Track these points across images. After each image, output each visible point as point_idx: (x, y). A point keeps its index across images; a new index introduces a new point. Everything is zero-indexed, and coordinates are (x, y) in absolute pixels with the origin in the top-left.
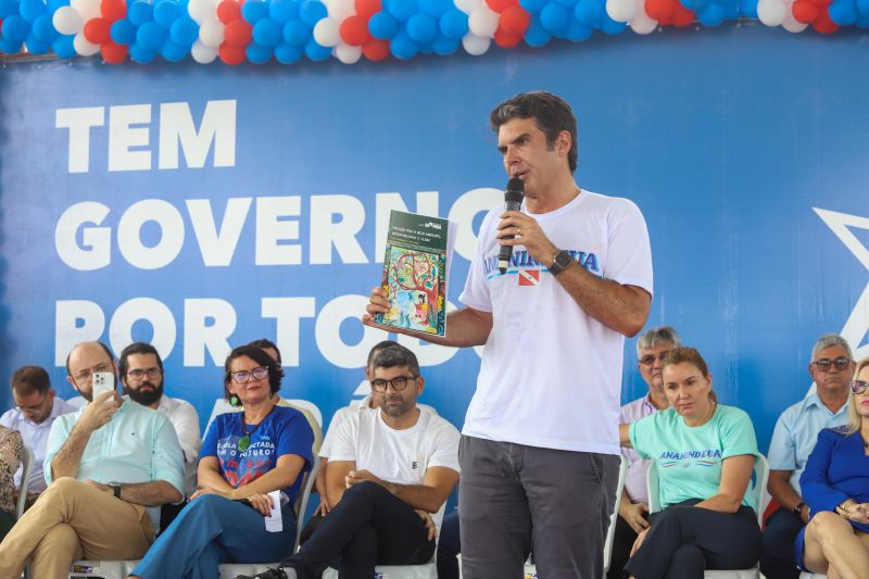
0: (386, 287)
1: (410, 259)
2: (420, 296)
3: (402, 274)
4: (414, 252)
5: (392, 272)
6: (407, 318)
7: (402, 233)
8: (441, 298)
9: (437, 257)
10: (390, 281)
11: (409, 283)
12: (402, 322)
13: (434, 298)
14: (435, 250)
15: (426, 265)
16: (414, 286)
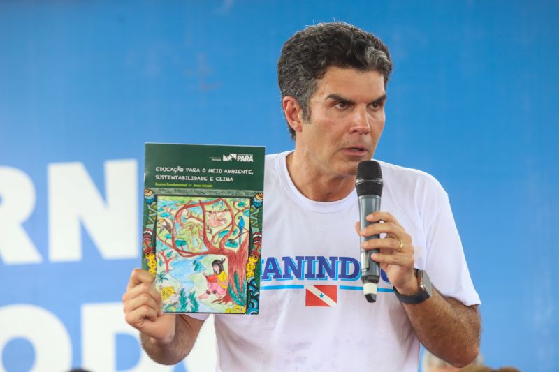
0: (151, 257)
1: (198, 211)
2: (215, 262)
3: (181, 233)
4: (204, 200)
5: (162, 235)
6: (192, 297)
7: (179, 174)
8: (253, 261)
9: (247, 202)
10: (158, 248)
11: (196, 244)
12: (184, 305)
13: (240, 262)
14: (243, 193)
15: (228, 216)
16: (205, 249)
